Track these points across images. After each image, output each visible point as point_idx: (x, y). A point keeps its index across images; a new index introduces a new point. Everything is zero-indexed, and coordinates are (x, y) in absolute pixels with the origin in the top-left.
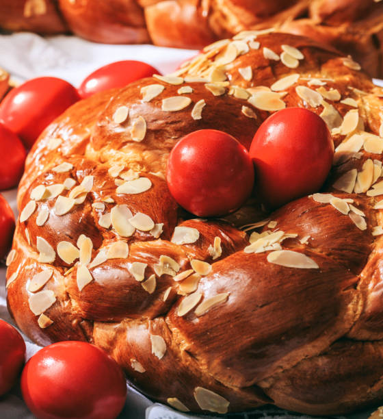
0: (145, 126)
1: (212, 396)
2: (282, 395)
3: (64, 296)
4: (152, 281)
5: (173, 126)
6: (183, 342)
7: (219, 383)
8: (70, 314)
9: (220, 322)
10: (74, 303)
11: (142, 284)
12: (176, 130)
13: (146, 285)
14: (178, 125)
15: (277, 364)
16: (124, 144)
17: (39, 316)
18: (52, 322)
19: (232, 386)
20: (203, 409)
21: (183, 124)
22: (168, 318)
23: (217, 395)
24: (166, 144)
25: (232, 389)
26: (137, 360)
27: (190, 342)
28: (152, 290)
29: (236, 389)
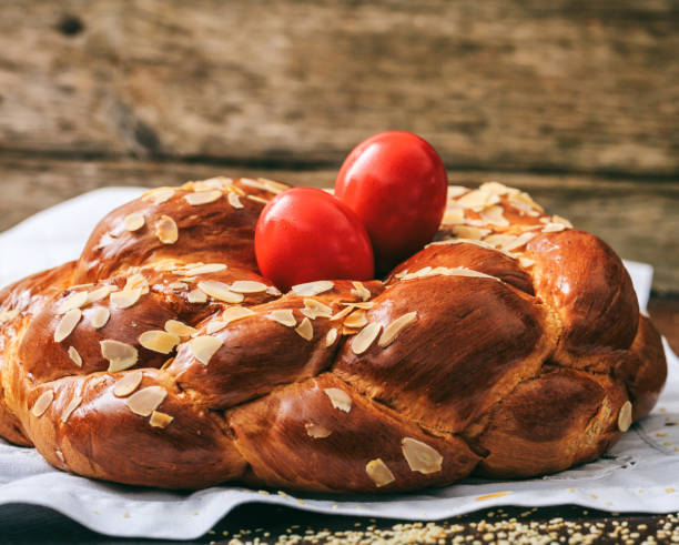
0: (175, 225)
1: (422, 449)
2: (504, 435)
3: (175, 388)
4: (306, 326)
5: (212, 218)
6: (369, 389)
7: (426, 432)
8: (192, 405)
9: (418, 344)
10: (193, 394)
11: (297, 330)
12: (217, 223)
13: (300, 330)
14: (217, 217)
15: (494, 390)
16: (149, 254)
17: (149, 417)
18: (171, 418)
19: (443, 432)
20: (413, 470)
21: (224, 215)
22: (336, 370)
23: (428, 447)
24: (207, 242)
25: (443, 438)
26: (314, 423)
27: (379, 385)
28: (310, 337)
29: (448, 437)
